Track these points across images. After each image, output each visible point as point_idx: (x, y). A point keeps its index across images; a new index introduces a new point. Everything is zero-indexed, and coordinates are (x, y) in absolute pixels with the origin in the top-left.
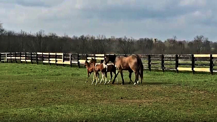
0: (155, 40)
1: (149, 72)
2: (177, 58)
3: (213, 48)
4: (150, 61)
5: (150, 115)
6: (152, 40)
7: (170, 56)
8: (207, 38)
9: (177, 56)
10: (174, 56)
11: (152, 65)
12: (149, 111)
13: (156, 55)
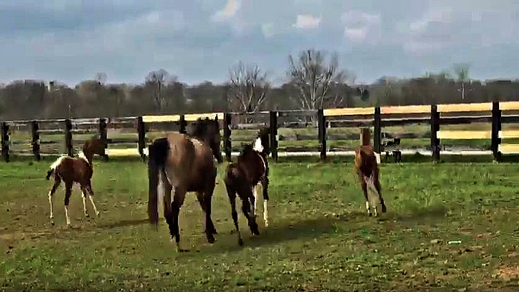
0: (52, 83)
1: (35, 163)
2: (103, 127)
3: (189, 100)
4: (36, 137)
5: (35, 269)
6: (43, 84)
7: (86, 121)
8: (176, 78)
9: (102, 121)
10: (96, 121)
11: (42, 147)
12: (32, 259)
13: (52, 122)
